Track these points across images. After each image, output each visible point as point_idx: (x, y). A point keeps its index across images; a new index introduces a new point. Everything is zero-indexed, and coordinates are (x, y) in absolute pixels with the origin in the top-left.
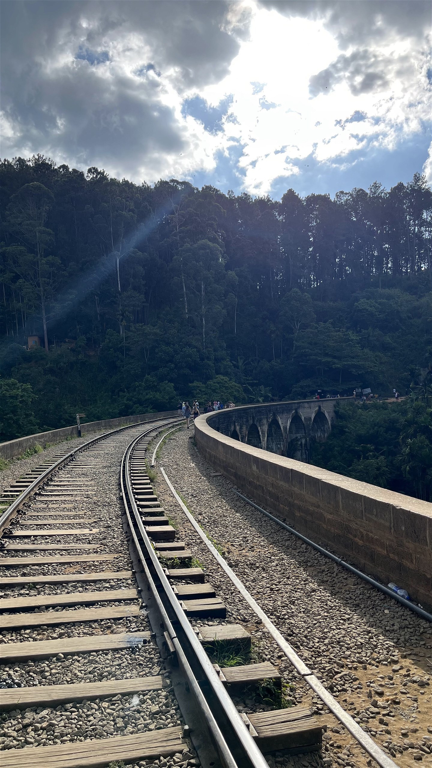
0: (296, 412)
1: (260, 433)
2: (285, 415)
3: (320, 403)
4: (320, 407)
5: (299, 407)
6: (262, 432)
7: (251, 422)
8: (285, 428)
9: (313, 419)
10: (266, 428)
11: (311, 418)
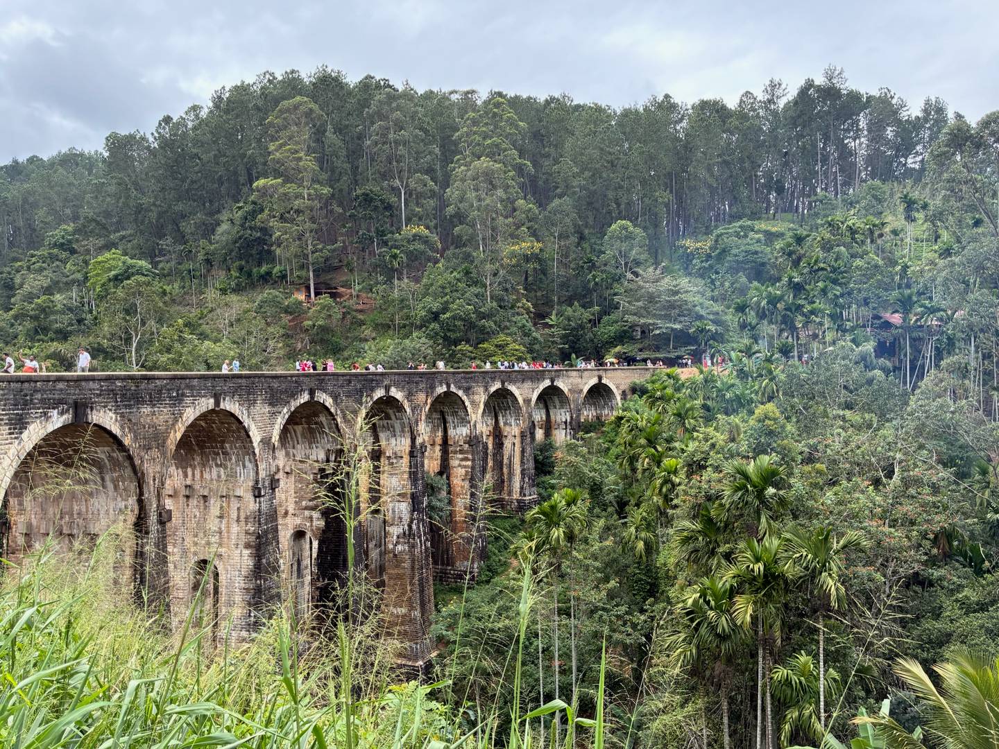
0: (552, 381)
1: (466, 404)
2: (528, 385)
3: (601, 373)
4: (600, 378)
5: (558, 376)
6: (473, 403)
7: (441, 390)
8: (527, 401)
9: (585, 391)
10: (482, 398)
11: (582, 390)
